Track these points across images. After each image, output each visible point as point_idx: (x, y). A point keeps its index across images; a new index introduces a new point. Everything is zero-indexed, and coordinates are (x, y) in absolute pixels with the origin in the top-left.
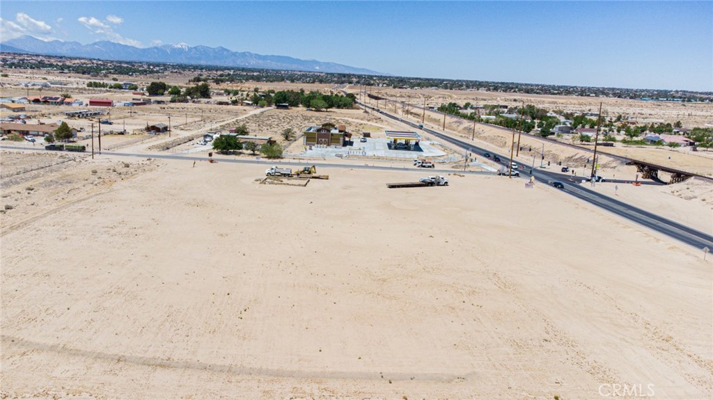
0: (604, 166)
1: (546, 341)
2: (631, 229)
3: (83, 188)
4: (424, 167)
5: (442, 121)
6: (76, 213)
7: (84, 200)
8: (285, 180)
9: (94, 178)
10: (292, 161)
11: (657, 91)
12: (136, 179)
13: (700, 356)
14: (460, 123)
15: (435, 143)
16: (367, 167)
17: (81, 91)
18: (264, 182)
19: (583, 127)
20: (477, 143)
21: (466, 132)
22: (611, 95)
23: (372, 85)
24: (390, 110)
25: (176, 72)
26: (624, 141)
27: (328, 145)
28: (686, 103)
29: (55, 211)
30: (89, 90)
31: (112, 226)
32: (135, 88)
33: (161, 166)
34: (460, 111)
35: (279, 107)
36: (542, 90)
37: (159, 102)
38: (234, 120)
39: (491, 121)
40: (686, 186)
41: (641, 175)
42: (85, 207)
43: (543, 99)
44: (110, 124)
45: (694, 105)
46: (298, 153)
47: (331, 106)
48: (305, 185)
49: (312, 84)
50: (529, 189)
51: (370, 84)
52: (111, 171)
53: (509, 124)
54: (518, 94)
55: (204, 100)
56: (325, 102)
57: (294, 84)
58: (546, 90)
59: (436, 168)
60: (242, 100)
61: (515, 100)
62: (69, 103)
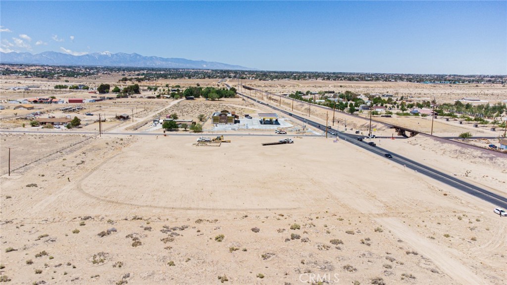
0: (380, 129)
4: (281, 134)
5: (292, 104)
8: (208, 144)
10: (208, 133)
11: (437, 75)
14: (303, 105)
15: (287, 119)
16: (249, 135)
18: (198, 145)
19: (377, 105)
20: (312, 118)
21: (306, 111)
22: (405, 80)
23: (244, 78)
24: (259, 98)
25: (106, 73)
26: (397, 114)
27: (226, 123)
32: (87, 88)
33: (139, 139)
34: (303, 97)
35: (187, 99)
36: (359, 78)
37: (110, 99)
38: (164, 109)
39: (321, 104)
40: (415, 139)
44: (92, 115)
45: (457, 86)
46: (209, 127)
47: (221, 97)
49: (204, 80)
50: (335, 143)
51: (243, 78)
52: (115, 143)
53: (332, 106)
54: (344, 81)
55: (137, 95)
56: (217, 94)
57: (191, 80)
58: (363, 78)
59: (287, 134)
60: (163, 94)
61: (341, 86)
62: (56, 102)
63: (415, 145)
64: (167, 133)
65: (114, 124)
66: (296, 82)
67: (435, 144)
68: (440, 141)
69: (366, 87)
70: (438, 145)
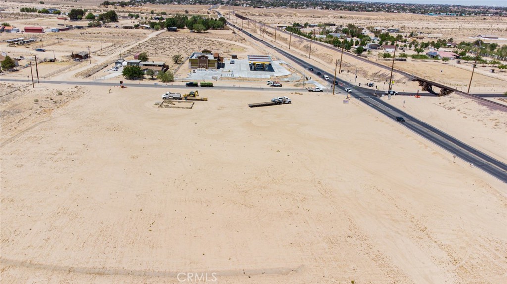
0: (398, 82)
1: (349, 236)
2: (410, 138)
3: (29, 117)
4: (275, 86)
5: (288, 39)
6: (27, 142)
7: (31, 128)
8: (177, 104)
9: (37, 107)
10: (180, 84)
12: (68, 106)
13: (442, 241)
14: (301, 42)
15: (283, 62)
16: (234, 88)
17: (16, 16)
18: (161, 106)
19: (387, 44)
20: (314, 61)
21: (305, 49)
22: (408, 11)
23: (238, 5)
24: (252, 30)
26: (413, 57)
27: (207, 68)
28: (458, 17)
29: (10, 140)
30: (22, 15)
31: (54, 152)
32: (59, 13)
33: (86, 93)
34: (301, 30)
35: (169, 30)
36: (360, 8)
37: (79, 28)
38: (137, 44)
39: (323, 40)
40: (449, 99)
41: (421, 88)
42: (33, 135)
43: (361, 16)
44: (43, 51)
45: (464, 18)
46: (184, 74)
47: (208, 29)
48: (191, 108)
49: (194, 6)
50: (346, 104)
51: (236, 5)
52: (49, 99)
53: (336, 43)
54: (343, 11)
55: (113, 24)
56: (204, 25)
57: (180, 5)
58: (363, 8)
59: (283, 87)
60: (142, 23)
61: (341, 17)
62: (9, 31)
63: (451, 108)
64: (126, 82)
65: (65, 65)
66: (293, 11)
67: (480, 110)
68: (488, 106)
69: (368, 19)
70: (485, 112)
